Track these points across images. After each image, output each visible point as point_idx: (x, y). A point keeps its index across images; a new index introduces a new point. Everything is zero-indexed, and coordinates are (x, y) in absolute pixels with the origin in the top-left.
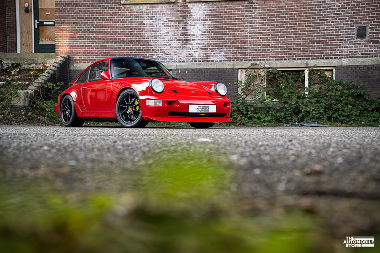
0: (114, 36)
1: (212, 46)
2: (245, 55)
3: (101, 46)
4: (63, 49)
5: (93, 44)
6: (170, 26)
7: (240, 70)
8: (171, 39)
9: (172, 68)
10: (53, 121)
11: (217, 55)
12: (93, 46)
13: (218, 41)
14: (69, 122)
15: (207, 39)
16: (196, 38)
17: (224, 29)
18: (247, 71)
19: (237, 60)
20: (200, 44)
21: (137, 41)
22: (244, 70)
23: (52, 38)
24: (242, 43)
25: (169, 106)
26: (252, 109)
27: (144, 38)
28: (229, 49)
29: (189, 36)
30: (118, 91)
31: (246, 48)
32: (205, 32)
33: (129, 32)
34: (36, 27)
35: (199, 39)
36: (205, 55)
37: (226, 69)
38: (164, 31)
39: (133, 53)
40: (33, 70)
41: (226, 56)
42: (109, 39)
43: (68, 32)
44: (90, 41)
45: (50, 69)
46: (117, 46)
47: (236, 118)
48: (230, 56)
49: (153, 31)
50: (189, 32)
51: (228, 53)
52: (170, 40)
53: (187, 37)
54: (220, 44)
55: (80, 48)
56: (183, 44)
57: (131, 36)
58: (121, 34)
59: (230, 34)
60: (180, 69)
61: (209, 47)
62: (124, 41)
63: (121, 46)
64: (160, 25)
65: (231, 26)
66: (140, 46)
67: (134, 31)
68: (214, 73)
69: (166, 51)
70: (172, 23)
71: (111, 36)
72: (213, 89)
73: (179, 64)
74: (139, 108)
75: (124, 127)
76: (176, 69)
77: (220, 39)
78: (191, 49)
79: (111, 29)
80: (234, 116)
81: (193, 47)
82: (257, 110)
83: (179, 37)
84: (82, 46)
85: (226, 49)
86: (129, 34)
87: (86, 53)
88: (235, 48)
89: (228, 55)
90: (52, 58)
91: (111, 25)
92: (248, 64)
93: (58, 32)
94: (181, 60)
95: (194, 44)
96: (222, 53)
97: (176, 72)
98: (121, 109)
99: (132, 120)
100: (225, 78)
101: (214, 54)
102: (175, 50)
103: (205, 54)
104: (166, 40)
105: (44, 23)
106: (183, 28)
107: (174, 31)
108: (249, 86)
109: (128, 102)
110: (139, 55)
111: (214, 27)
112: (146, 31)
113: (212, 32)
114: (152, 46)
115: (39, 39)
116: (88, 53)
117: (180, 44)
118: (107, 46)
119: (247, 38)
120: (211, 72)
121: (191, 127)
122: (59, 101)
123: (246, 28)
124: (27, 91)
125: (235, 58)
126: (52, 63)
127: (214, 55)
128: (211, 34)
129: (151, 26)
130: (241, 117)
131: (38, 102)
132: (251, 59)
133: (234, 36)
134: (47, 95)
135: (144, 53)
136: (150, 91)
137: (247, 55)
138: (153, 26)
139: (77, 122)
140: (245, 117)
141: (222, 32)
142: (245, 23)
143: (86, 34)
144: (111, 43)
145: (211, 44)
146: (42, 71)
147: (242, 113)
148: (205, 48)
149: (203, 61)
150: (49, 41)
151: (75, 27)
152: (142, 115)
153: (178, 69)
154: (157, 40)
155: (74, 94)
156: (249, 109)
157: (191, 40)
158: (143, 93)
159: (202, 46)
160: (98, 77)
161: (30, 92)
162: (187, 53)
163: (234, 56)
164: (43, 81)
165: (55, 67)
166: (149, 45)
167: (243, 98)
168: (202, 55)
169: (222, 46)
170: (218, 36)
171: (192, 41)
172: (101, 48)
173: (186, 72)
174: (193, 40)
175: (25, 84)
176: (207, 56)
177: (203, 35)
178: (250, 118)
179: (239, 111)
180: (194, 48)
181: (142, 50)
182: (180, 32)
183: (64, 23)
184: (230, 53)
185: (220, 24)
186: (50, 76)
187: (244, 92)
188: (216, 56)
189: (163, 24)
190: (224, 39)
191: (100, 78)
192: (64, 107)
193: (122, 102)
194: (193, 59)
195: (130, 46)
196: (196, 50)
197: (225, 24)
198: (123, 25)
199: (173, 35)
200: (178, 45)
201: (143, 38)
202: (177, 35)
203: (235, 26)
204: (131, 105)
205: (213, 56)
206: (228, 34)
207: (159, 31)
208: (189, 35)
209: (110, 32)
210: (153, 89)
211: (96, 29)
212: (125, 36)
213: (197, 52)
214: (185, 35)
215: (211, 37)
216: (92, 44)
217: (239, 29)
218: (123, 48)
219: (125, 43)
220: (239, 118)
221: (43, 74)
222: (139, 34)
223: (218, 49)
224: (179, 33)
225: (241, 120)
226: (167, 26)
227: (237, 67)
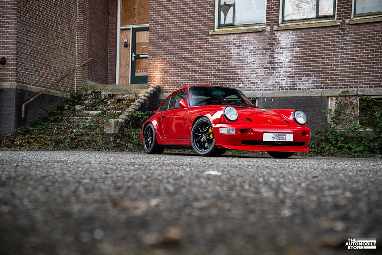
0: (202, 66)
1: (299, 74)
2: (335, 83)
3: (190, 76)
4: (156, 79)
5: (182, 74)
6: (257, 54)
7: (330, 98)
8: (258, 67)
9: (258, 96)
10: (138, 148)
11: (305, 82)
12: (182, 76)
13: (306, 69)
14: (150, 149)
15: (295, 67)
16: (283, 66)
17: (313, 56)
18: (337, 99)
19: (326, 88)
20: (287, 72)
21: (223, 70)
22: (334, 98)
23: (146, 70)
24: (331, 70)
25: (243, 135)
26: (342, 139)
27: (231, 67)
28: (318, 76)
29: (276, 64)
30: (194, 117)
31: (337, 75)
32: (292, 60)
33: (216, 61)
34: (133, 60)
35: (286, 67)
36: (292, 83)
37: (315, 97)
38: (250, 59)
39: (219, 82)
40: (127, 99)
41: (314, 83)
42: (197, 69)
43: (160, 63)
44: (179, 72)
45: (141, 99)
46: (204, 75)
47: (323, 148)
48: (319, 83)
49: (239, 60)
50: (276, 60)
51: (316, 81)
52: (257, 69)
53: (274, 65)
54: (308, 71)
55: (170, 79)
56: (270, 72)
57: (218, 65)
58: (208, 64)
59: (320, 61)
60: (266, 97)
61: (297, 74)
62: (211, 70)
63: (208, 75)
64: (246, 54)
65: (320, 53)
66: (227, 74)
67: (221, 61)
68: (302, 101)
69: (252, 80)
70: (259, 52)
71: (199, 66)
72: (291, 118)
73: (265, 92)
74: (213, 136)
75: (198, 155)
76: (262, 97)
77: (308, 66)
78: (277, 77)
79: (199, 59)
80: (322, 146)
81: (280, 75)
82: (347, 140)
83: (266, 65)
84: (171, 76)
85: (315, 76)
86: (216, 63)
87: (175, 83)
88: (324, 76)
89: (317, 83)
90: (145, 88)
91: (199, 55)
92: (339, 92)
93: (150, 64)
94: (267, 89)
95: (281, 72)
96: (311, 81)
97: (261, 100)
98: (196, 137)
99: (206, 149)
100: (314, 106)
101: (302, 81)
102: (261, 78)
103: (293, 82)
104: (253, 69)
105: (141, 56)
106: (269, 56)
107: (261, 59)
108: (339, 115)
109: (202, 130)
110: (225, 84)
111: (302, 54)
112: (233, 60)
113: (299, 59)
114: (238, 74)
115: (135, 71)
116: (177, 83)
117: (266, 72)
118: (194, 76)
119: (338, 65)
120: (298, 100)
121: (269, 156)
122: (143, 128)
123: (336, 55)
124: (118, 119)
125: (324, 85)
126: (143, 93)
127: (302, 83)
128: (299, 62)
129: (238, 55)
130: (330, 146)
131: (126, 130)
132: (341, 86)
133: (324, 63)
134: (136, 123)
135: (231, 81)
136: (224, 119)
137: (338, 82)
138: (239, 55)
139: (158, 150)
140: (334, 147)
141: (311, 59)
142: (336, 50)
143: (175, 65)
144: (199, 73)
145: (299, 72)
146: (133, 100)
147: (331, 143)
148: (292, 76)
149: (290, 89)
150: (144, 73)
151: (166, 59)
152: (215, 144)
153: (264, 97)
154: (244, 69)
155: (155, 122)
156: (339, 139)
157: (278, 68)
158: (217, 121)
159: (289, 73)
160: (177, 105)
161: (120, 120)
162: (274, 81)
163: (324, 83)
164: (134, 110)
165: (146, 96)
166: (235, 74)
167: (332, 128)
168: (289, 83)
169: (311, 74)
170: (306, 64)
171: (279, 69)
172: (189, 78)
173: (272, 100)
174: (280, 67)
175: (118, 113)
176: (294, 84)
177: (290, 62)
178: (340, 148)
179: (327, 141)
180: (281, 76)
181: (229, 79)
182: (267, 60)
183: (156, 55)
184: (319, 81)
185: (309, 52)
186: (140, 105)
187: (333, 121)
188: (304, 84)
189: (249, 53)
190: (313, 66)
191: (178, 106)
192: (146, 135)
193: (197, 130)
194: (279, 87)
195: (217, 75)
196: (283, 78)
197: (314, 51)
198: (210, 54)
199: (259, 64)
200: (265, 73)
201: (229, 67)
202: (264, 63)
203: (325, 53)
204: (206, 133)
205: (300, 84)
206: (317, 61)
207: (245, 60)
208: (276, 63)
209: (198, 62)
210: (226, 117)
211: (184, 60)
212: (212, 66)
213: (284, 80)
214: (272, 63)
215: (299, 64)
216: (180, 74)
217: (329, 55)
218: (210, 77)
219: (212, 73)
220: (327, 148)
221: (134, 103)
222: (225, 63)
223: (306, 76)
224: (266, 61)
225: (329, 150)
226: (254, 55)
227: (327, 95)
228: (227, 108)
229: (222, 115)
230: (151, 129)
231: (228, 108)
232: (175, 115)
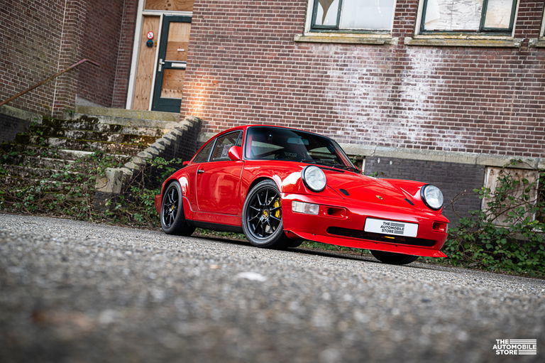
0: (277, 93)
1: (441, 123)
2: (501, 144)
3: (254, 107)
4: (196, 108)
5: (241, 102)
6: (372, 83)
7: (489, 170)
8: (372, 105)
9: (367, 154)
10: (150, 223)
11: (449, 139)
12: (241, 106)
13: (453, 115)
14: (171, 226)
15: (435, 110)
16: (415, 107)
17: (467, 95)
18: (501, 172)
19: (484, 152)
20: (420, 118)
21: (313, 103)
22: (497, 171)
23: (180, 90)
24: (496, 122)
25: (331, 217)
26: (504, 241)
27: (326, 100)
28: (473, 130)
29: (403, 103)
30: (251, 178)
31: (505, 132)
32: (431, 98)
33: (301, 87)
34: (160, 70)
35: (420, 109)
36: (427, 137)
37: (464, 165)
38: (360, 90)
39: (303, 122)
40: (141, 137)
41: (465, 142)
42: (267, 96)
43: (204, 81)
44: (236, 98)
45: (166, 138)
46: (279, 109)
47: (469, 254)
48: (474, 142)
49: (341, 89)
50: (404, 96)
51: (469, 138)
52: (370, 107)
53: (399, 104)
54: (456, 120)
55: (219, 109)
56: (391, 114)
57: (303, 95)
58: (287, 90)
59: (478, 104)
60: (380, 157)
61: (437, 123)
62: (292, 102)
63: (285, 109)
64: (354, 80)
65: (480, 91)
66: (318, 112)
67: (310, 87)
68: (441, 170)
69: (359, 125)
70: (376, 79)
71: (271, 93)
72: (417, 196)
73: (379, 148)
74: (280, 214)
75: (249, 244)
76: (374, 157)
77: (457, 112)
78: (403, 125)
79: (273, 81)
80: (467, 251)
81: (408, 121)
82: (512, 244)
83: (385, 103)
84: (222, 105)
85: (467, 130)
86: (300, 91)
87: (227, 117)
88: (483, 130)
89: (469, 142)
90: (174, 120)
91: (274, 74)
92: (506, 160)
93: (187, 80)
94: (384, 143)
95: (409, 116)
96: (459, 137)
97: (372, 161)
98: (251, 212)
99: (266, 235)
100: (460, 180)
101: (444, 136)
102: (375, 123)
103: (428, 135)
104: (363, 107)
105: (173, 65)
106: (393, 88)
107: (378, 91)
108: (502, 200)
109: (263, 202)
110: (313, 127)
111: (449, 90)
112: (330, 89)
113: (444, 98)
114: (336, 113)
115: (161, 90)
116: (230, 117)
117: (385, 114)
118: (262, 108)
119: (508, 114)
120: (435, 167)
121: (374, 258)
122: (162, 188)
123: (507, 97)
124: (123, 169)
125: (481, 147)
126: (171, 128)
127: (444, 139)
128: (442, 102)
129: (339, 81)
130: (481, 252)
131: (134, 189)
132: (511, 151)
133: (484, 109)
134: (154, 179)
135: (323, 124)
136: (301, 187)
137: (505, 144)
138: (342, 81)
139: (184, 228)
140: (489, 254)
141: (463, 99)
142: (508, 88)
143: (231, 87)
144: (270, 104)
145: (440, 119)
146: (153, 140)
147: (484, 247)
148: (428, 126)
149: (422, 148)
150: (177, 94)
151: (216, 74)
152: (283, 228)
153: (377, 157)
154: (347, 105)
155: (184, 181)
156: (498, 242)
157: (405, 109)
158: (290, 189)
159: (423, 121)
160: (224, 155)
161: (126, 171)
162: (396, 132)
163: (481, 143)
164: (151, 156)
165: (175, 135)
166: (332, 112)
167: (489, 220)
168: (423, 137)
169: (460, 125)
170: (454, 107)
171: (408, 111)
172: (253, 111)
173: (391, 163)
174: (410, 109)
175: (123, 158)
176: (431, 139)
177: (428, 102)
178: (498, 257)
179: (478, 242)
180: (409, 124)
181: (320, 120)
182: (388, 94)
183: (199, 66)
184: (474, 138)
185: (461, 87)
186: (164, 149)
187: (492, 209)
188: (447, 141)
189: (360, 78)
190: (465, 112)
191: (227, 157)
192: (167, 201)
193: (254, 201)
194: (405, 142)
195: (301, 111)
196: (413, 128)
197: (470, 87)
198: (293, 75)
199: (374, 99)
200: (382, 116)
201: (323, 100)
202: (383, 99)
203: (488, 92)
204: (268, 207)
205: (441, 140)
206: (474, 104)
207: (351, 90)
208: (403, 100)
209: (271, 85)
210: (306, 184)
211: (247, 80)
212: (294, 94)
213: (413, 130)
214: (397, 100)
215: (442, 107)
216: (238, 102)
217: (495, 96)
218: (288, 114)
219: (292, 106)
220: (476, 255)
221: (154, 145)
222: (317, 92)
223: (452, 128)
224: (386, 96)
225: (479, 259)
226: (366, 82)
227: (484, 163)
228: (309, 168)
229: (299, 180)
230: (176, 193)
231: (311, 169)
232: (222, 171)
